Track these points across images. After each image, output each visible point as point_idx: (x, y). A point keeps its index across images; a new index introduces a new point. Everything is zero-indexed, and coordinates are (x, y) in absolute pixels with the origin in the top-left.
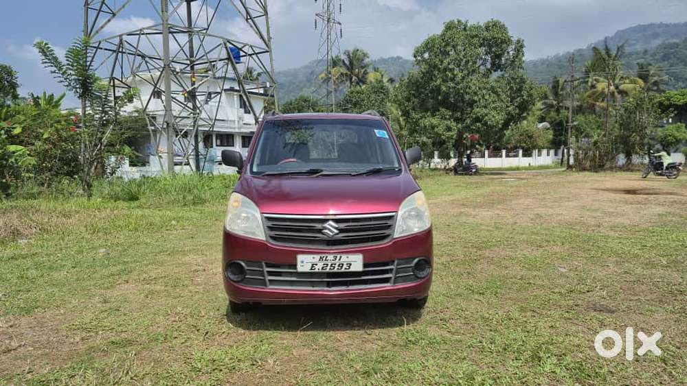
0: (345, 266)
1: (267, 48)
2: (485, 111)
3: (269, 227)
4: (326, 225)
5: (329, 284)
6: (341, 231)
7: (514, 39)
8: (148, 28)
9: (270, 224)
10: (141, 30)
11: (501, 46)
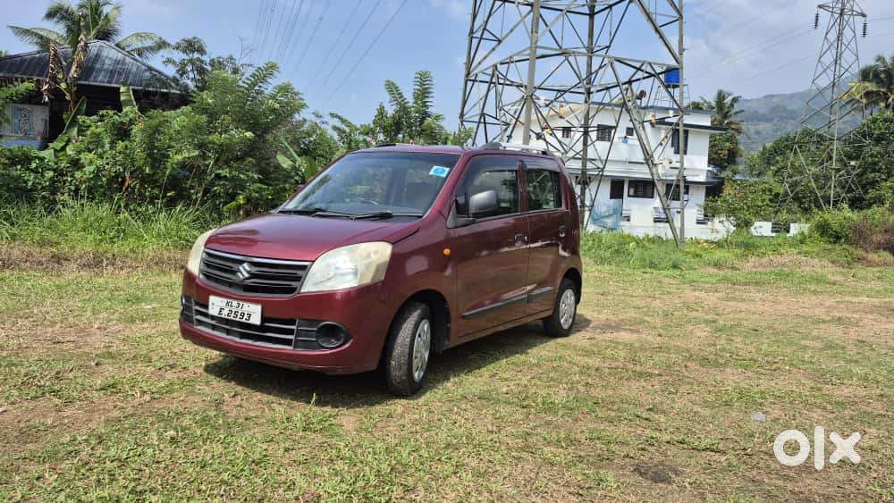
0: (246, 316)
1: (676, 64)
3: (204, 263)
4: (241, 267)
8: (518, 54)
9: (206, 259)
10: (511, 57)
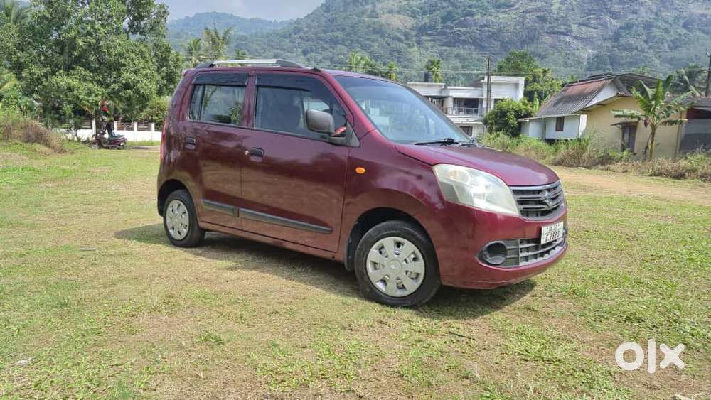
2: (134, 77)
3: (517, 201)
6: (552, 200)
11: (146, 7)
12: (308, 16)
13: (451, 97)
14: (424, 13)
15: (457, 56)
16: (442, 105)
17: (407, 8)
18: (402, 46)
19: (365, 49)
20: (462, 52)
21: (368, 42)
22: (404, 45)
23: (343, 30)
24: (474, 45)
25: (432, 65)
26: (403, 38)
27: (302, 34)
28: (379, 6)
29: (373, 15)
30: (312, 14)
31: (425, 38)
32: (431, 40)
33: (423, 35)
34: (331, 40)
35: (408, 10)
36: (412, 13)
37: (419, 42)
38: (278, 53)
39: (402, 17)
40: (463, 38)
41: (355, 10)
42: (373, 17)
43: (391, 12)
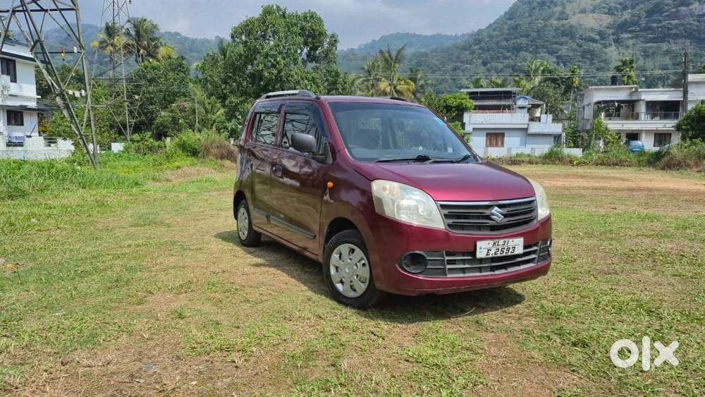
0: (511, 250)
3: (445, 215)
4: (493, 211)
5: (493, 269)
6: (505, 216)
7: (329, 33)
9: (446, 211)
11: (320, 38)
12: (490, 26)
13: (643, 100)
14: (625, 8)
15: (667, 52)
16: (633, 111)
17: (604, 5)
18: (596, 46)
19: (551, 52)
20: (674, 47)
21: (554, 46)
22: (599, 45)
23: (527, 36)
24: (690, 39)
25: (624, 65)
26: (597, 37)
27: (483, 44)
28: (569, 7)
29: (563, 16)
30: (494, 23)
31: (625, 35)
32: (632, 38)
33: (622, 33)
34: (514, 48)
35: (604, 8)
36: (609, 10)
37: (617, 41)
38: (456, 67)
39: (595, 15)
40: (674, 31)
41: (541, 15)
42: (562, 19)
43: (583, 11)
